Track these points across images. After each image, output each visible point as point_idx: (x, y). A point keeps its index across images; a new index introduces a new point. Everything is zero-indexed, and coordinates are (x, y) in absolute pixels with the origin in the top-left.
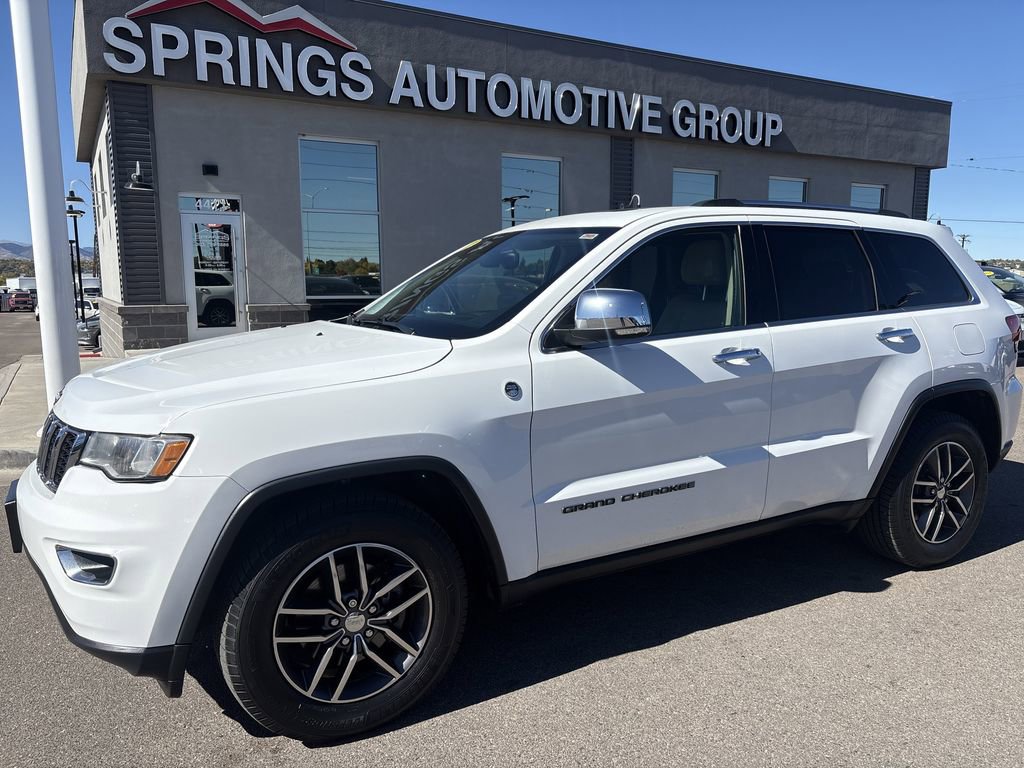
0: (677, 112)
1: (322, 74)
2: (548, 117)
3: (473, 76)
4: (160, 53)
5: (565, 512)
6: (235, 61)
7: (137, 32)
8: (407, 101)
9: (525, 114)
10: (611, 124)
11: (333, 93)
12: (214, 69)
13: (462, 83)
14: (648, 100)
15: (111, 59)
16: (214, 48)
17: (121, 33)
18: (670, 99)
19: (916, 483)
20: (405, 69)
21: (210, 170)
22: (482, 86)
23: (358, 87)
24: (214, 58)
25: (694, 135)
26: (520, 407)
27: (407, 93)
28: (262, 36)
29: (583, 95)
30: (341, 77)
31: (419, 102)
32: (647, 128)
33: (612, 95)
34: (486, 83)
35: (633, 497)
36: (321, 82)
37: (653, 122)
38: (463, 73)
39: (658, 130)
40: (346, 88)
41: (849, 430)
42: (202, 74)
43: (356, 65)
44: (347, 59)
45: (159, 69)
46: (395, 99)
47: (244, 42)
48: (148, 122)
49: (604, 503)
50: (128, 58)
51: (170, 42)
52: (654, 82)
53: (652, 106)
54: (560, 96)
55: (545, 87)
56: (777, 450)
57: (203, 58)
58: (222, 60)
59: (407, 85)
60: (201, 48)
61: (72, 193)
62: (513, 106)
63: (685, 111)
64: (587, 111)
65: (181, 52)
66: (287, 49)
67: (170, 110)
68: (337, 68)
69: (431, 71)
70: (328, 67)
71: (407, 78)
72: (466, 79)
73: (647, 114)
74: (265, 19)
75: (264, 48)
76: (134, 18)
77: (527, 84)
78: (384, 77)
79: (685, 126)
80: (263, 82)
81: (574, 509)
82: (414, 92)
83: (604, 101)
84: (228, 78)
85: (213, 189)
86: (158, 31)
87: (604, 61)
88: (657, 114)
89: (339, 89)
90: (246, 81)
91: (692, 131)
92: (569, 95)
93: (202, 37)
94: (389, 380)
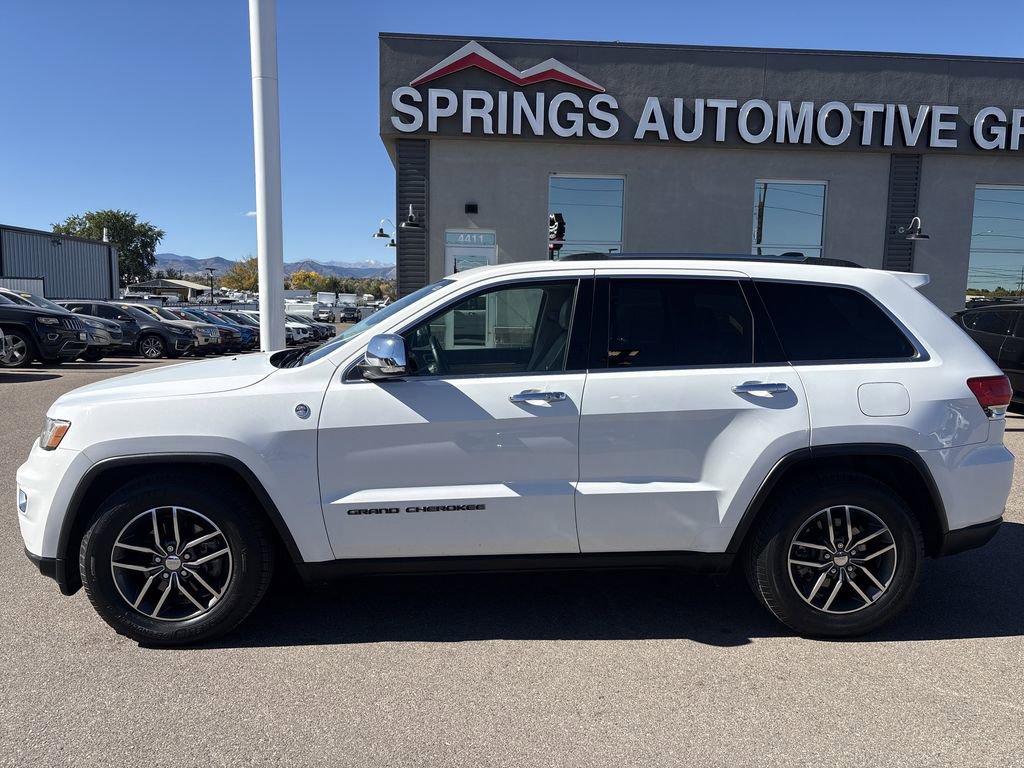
0: (979, 122)
1: (571, 116)
2: (808, 139)
3: (722, 106)
4: (435, 112)
5: (349, 513)
6: (494, 114)
7: (417, 97)
8: (652, 135)
9: (780, 138)
10: (888, 140)
11: (580, 134)
12: (477, 122)
13: (711, 113)
14: (938, 111)
15: (396, 122)
16: (478, 104)
17: (407, 99)
18: (971, 108)
19: (794, 542)
20: (653, 104)
21: (472, 209)
22: (733, 114)
23: (604, 125)
24: (477, 113)
25: (1002, 146)
26: (308, 424)
27: (652, 127)
28: (519, 89)
29: (854, 113)
30: (589, 118)
31: (664, 135)
32: (936, 142)
33: (891, 110)
34: (738, 109)
35: (417, 510)
36: (570, 124)
37: (944, 134)
38: (712, 103)
39: (952, 143)
40: (593, 128)
41: (695, 479)
42: (467, 127)
43: (603, 106)
44: (594, 101)
45: (433, 127)
46: (640, 134)
47: (503, 96)
48: (424, 172)
49: (389, 511)
50: (409, 119)
51: (443, 103)
52: (950, 90)
53: (944, 118)
54: (823, 116)
55: (807, 109)
56: (586, 488)
57: (469, 113)
58: (484, 114)
59: (652, 119)
60: (467, 103)
61: (381, 230)
62: (767, 131)
63: (992, 120)
64: (857, 130)
65: (451, 110)
66: (540, 97)
67: (443, 159)
68: (585, 111)
69: (678, 104)
70: (578, 110)
71: (653, 113)
72: (715, 109)
73: (937, 125)
74: (523, 74)
75: (520, 99)
76: (416, 87)
77: (785, 108)
78: (631, 114)
79: (990, 137)
80: (517, 129)
81: (359, 512)
82: (660, 127)
83: (880, 118)
84: (488, 129)
85: (472, 224)
86: (434, 94)
87: (884, 73)
88: (952, 126)
89: (586, 129)
90: (502, 129)
91: (1001, 142)
92: (836, 115)
93: (469, 95)
94: (217, 395)
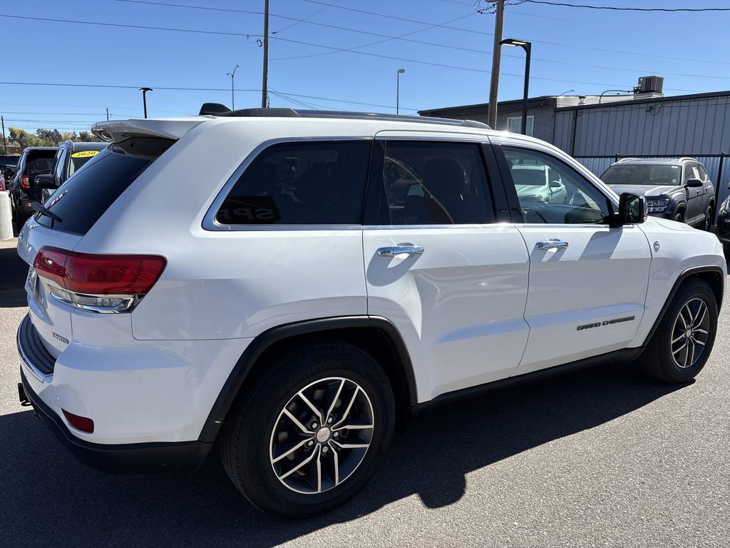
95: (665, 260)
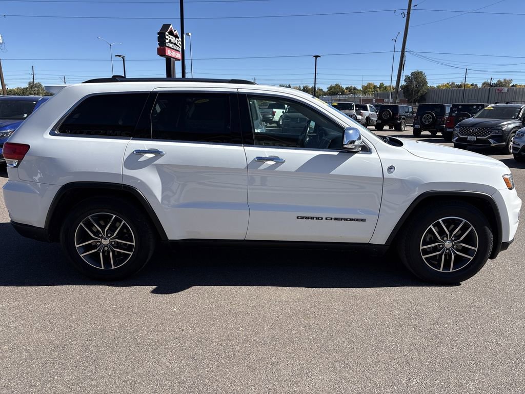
95: (402, 181)
